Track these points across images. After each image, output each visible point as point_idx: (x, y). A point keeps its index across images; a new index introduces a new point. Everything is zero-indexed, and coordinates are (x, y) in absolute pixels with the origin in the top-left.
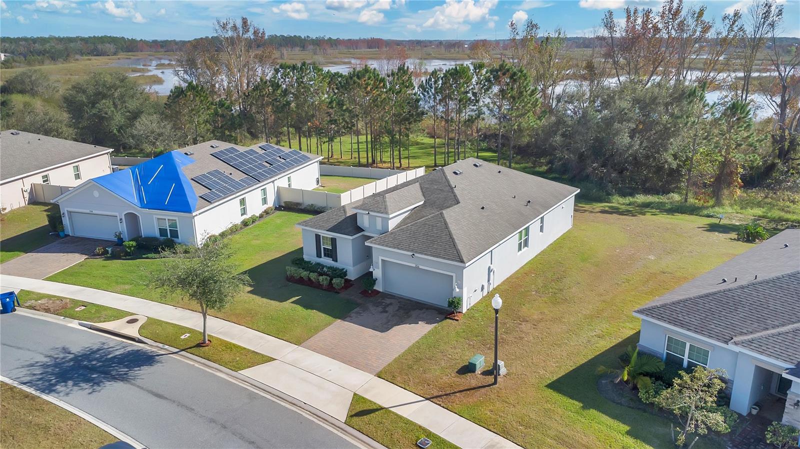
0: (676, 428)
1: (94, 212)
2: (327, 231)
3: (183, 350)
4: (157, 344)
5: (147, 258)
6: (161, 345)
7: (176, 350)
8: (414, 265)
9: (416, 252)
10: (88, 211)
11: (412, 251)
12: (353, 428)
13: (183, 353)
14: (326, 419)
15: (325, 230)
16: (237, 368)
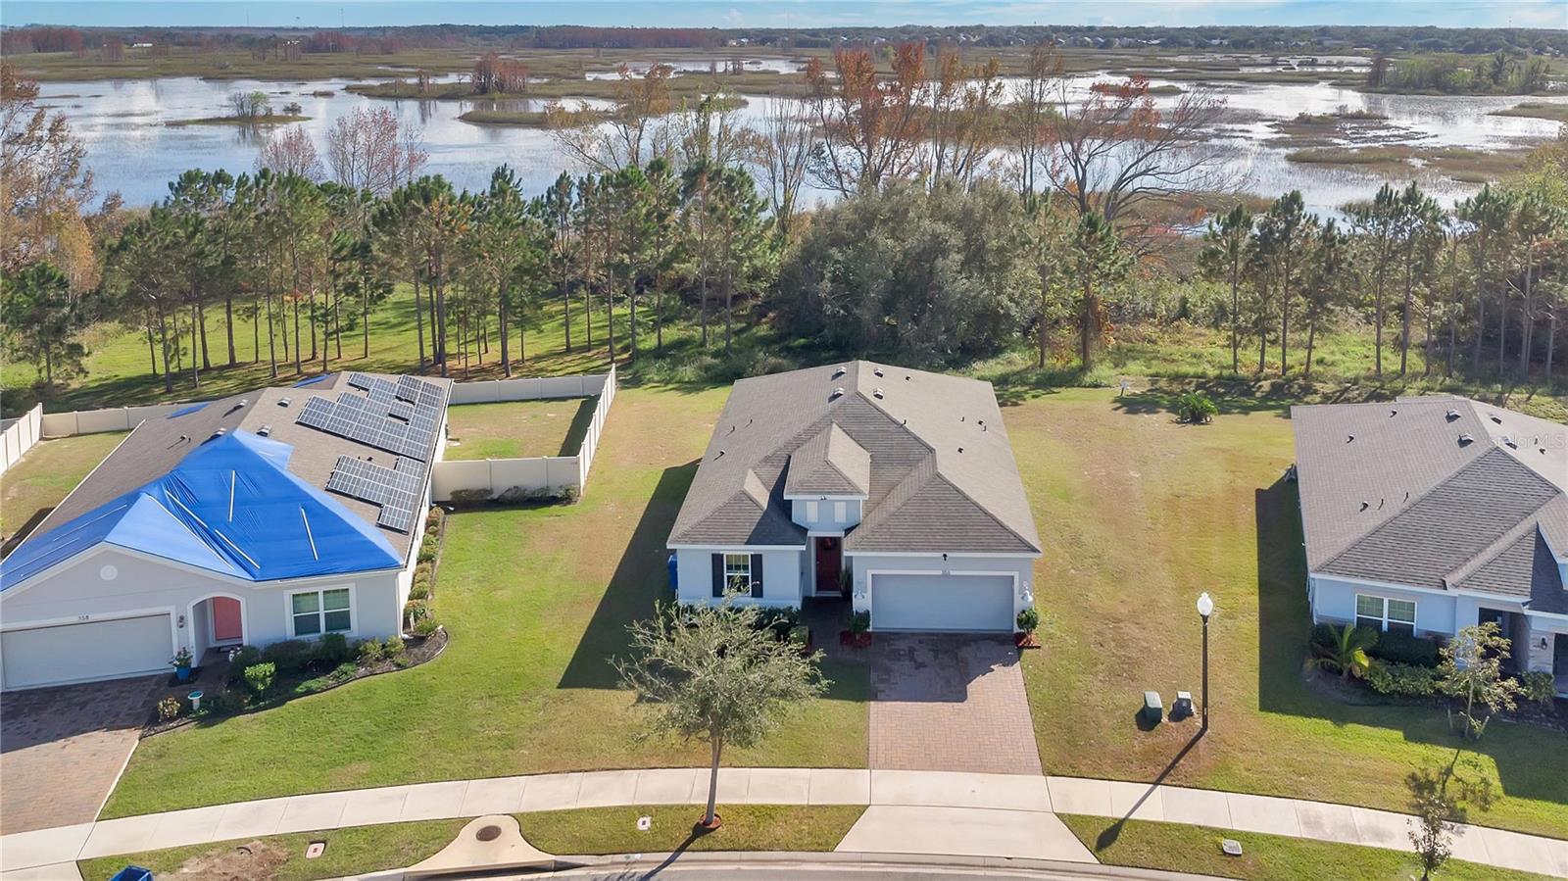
0: (1458, 712)
1: (92, 617)
2: (746, 544)
3: (682, 849)
4: (609, 859)
5: (309, 692)
6: (621, 858)
7: (667, 856)
8: (940, 573)
9: (950, 550)
10: (75, 619)
11: (939, 549)
12: (1121, 866)
13: (684, 855)
14: (1068, 869)
15: (740, 543)
16: (827, 846)
